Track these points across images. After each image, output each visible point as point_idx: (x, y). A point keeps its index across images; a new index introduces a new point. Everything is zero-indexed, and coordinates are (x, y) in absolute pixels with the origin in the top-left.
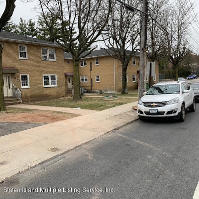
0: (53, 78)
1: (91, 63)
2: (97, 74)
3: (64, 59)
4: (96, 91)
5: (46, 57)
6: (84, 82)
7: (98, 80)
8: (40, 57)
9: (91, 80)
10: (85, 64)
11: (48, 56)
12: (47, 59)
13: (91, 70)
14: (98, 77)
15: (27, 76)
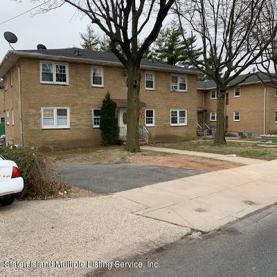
0: (182, 114)
1: (228, 94)
2: (237, 110)
3: (198, 90)
4: (234, 133)
5: (176, 88)
7: (237, 118)
8: (169, 87)
9: (227, 117)
11: (178, 86)
12: (177, 90)
13: (227, 103)
14: (237, 113)
15: (152, 111)
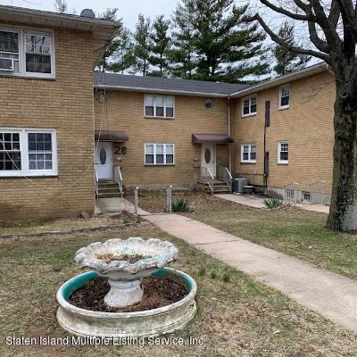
0: (40, 143)
1: (268, 104)
2: (282, 138)
6: (249, 161)
9: (267, 155)
10: (254, 109)
13: (267, 125)
14: (285, 146)
